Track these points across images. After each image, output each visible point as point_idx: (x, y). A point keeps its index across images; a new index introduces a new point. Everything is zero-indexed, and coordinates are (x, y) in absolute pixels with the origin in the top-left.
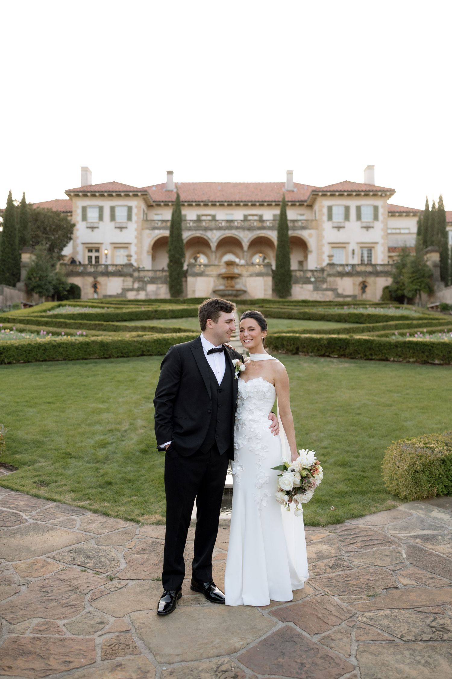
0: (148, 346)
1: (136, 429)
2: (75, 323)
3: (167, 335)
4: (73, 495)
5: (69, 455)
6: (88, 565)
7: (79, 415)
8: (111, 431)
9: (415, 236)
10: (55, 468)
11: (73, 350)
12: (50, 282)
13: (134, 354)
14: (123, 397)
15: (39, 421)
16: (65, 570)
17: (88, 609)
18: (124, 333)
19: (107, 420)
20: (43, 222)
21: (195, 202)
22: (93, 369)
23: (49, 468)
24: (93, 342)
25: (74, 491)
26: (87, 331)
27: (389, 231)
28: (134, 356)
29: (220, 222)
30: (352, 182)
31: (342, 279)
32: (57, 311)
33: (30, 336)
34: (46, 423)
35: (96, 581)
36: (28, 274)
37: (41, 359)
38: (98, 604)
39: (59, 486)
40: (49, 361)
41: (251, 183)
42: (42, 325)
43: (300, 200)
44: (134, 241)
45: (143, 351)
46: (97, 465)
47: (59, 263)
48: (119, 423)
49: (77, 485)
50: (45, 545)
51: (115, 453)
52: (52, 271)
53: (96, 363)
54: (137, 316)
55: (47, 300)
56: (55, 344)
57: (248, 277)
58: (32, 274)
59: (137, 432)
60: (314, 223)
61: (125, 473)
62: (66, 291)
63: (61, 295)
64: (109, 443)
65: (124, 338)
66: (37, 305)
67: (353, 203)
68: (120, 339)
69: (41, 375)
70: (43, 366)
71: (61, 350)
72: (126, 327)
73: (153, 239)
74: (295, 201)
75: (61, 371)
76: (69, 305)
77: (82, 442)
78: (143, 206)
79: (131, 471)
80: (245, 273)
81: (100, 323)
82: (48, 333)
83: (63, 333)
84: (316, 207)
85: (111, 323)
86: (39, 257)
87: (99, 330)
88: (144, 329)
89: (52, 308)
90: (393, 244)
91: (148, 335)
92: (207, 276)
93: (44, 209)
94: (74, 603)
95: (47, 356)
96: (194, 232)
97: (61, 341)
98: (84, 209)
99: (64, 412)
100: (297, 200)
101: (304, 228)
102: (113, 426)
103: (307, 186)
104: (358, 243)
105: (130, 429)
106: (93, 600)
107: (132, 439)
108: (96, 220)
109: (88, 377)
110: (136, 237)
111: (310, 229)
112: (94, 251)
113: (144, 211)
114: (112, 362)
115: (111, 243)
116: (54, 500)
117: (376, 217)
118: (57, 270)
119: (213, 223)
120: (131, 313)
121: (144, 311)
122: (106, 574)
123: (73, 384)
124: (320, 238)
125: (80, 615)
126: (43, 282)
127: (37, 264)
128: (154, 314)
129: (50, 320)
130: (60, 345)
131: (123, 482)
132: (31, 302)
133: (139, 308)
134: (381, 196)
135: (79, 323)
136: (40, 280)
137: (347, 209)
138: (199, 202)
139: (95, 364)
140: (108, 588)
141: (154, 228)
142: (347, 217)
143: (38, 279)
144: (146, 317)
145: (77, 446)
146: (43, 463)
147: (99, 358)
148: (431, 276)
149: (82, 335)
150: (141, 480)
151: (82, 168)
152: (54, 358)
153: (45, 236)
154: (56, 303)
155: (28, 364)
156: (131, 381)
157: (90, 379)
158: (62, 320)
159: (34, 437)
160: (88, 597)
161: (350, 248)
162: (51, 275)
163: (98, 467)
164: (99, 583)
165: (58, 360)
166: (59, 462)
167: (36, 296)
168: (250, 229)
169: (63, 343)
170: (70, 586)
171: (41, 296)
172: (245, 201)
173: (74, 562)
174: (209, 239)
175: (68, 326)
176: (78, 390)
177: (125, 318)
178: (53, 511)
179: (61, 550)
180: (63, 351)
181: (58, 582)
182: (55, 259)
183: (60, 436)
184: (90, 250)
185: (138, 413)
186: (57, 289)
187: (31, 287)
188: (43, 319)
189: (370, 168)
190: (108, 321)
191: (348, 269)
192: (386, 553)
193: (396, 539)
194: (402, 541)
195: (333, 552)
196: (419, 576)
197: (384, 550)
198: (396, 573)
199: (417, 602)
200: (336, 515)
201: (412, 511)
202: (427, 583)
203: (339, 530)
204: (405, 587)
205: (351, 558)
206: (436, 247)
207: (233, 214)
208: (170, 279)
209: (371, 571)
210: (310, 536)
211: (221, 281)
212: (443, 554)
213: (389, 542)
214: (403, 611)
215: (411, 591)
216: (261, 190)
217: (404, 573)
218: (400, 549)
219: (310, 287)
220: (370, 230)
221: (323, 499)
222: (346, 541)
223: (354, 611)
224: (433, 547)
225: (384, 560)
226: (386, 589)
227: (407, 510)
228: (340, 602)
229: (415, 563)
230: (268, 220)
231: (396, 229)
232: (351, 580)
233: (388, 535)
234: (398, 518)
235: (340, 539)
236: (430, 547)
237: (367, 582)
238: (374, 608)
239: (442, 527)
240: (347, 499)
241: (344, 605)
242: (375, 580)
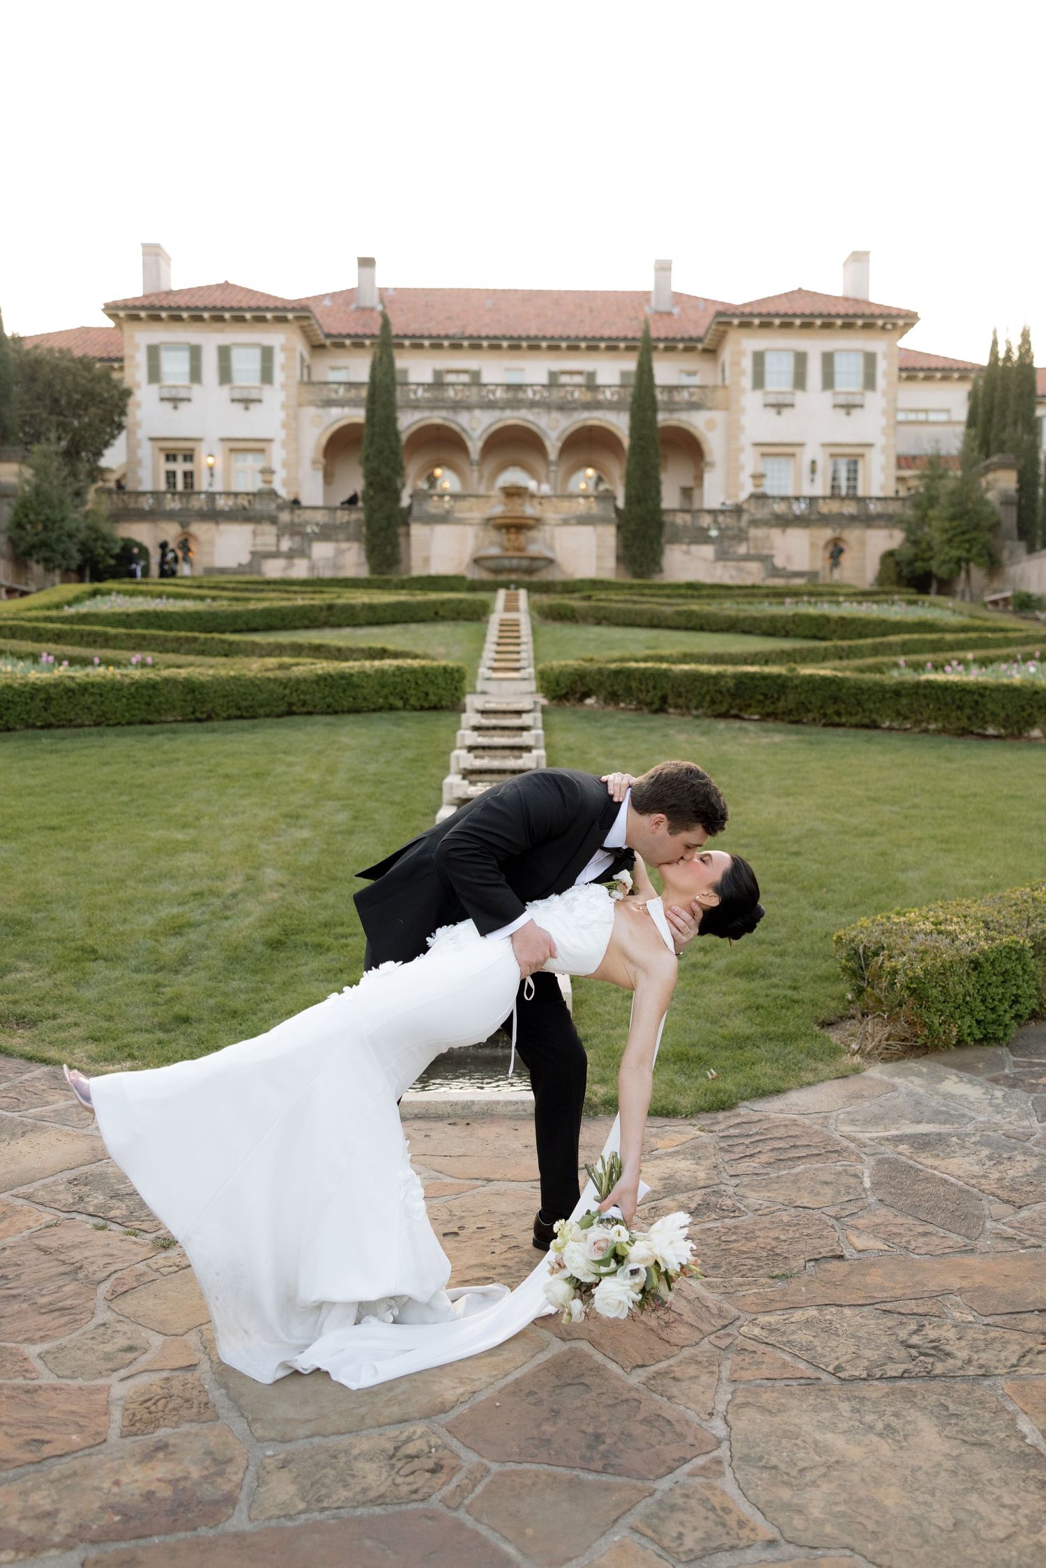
0: (303, 692)
1: (260, 891)
2: (129, 636)
3: (351, 664)
4: (92, 1048)
5: (92, 954)
6: (112, 1214)
7: (123, 857)
8: (198, 895)
9: (961, 429)
10: (55, 985)
11: (118, 700)
12: (70, 536)
13: (268, 710)
14: (234, 814)
15: (24, 872)
16: (56, 1225)
17: (103, 1315)
18: (246, 660)
19: (190, 870)
20: (50, 384)
21: (430, 337)
22: (166, 747)
23: (41, 983)
24: (166, 681)
25: (96, 1039)
26: (156, 654)
27: (901, 417)
28: (268, 716)
29: (491, 388)
30: (815, 294)
31: (784, 531)
32: (87, 607)
33: (14, 666)
34: (39, 875)
35: (128, 1251)
36: (16, 514)
37: (39, 724)
38: (128, 1305)
39: (60, 1027)
40: (59, 727)
41: (567, 292)
42: (49, 640)
43: (686, 336)
44: (278, 433)
45: (290, 704)
46: (159, 977)
47: (93, 488)
48: (221, 877)
49: (106, 1025)
50: (13, 1167)
51: (203, 947)
52: (76, 507)
53: (174, 732)
54: (283, 620)
55: (66, 580)
56: (73, 685)
57: (557, 525)
58: (26, 516)
59: (263, 898)
60: (720, 394)
61: (225, 994)
62: (112, 557)
63: (101, 566)
64: (191, 925)
65: (244, 672)
66: (39, 590)
67: (814, 346)
68: (232, 673)
69: (37, 762)
70: (44, 740)
71: (88, 700)
72: (254, 644)
73: (326, 429)
74: (674, 339)
75: (85, 752)
76: (119, 592)
77: (125, 920)
78: (300, 346)
79: (241, 991)
80: (550, 516)
81: (189, 634)
82: (59, 660)
83: (97, 660)
84: (726, 354)
85: (216, 636)
86: (40, 471)
87: (187, 653)
88: (297, 650)
89: (77, 600)
90: (908, 449)
91: (304, 665)
92: (459, 522)
93: (51, 350)
94: (68, 1303)
95: (53, 715)
96: (426, 414)
97: (87, 680)
98: (153, 353)
99: (86, 849)
100: (678, 336)
101: (695, 406)
102: (204, 885)
103: (706, 300)
104: (824, 445)
105: (243, 890)
106: (116, 1295)
107: (248, 915)
108: (184, 380)
109: (153, 766)
110: (285, 425)
111: (710, 409)
112: (180, 458)
113: (302, 359)
114: (213, 731)
115: (222, 440)
116: (45, 1061)
117: (869, 382)
118: (89, 506)
119: (474, 390)
120: (268, 612)
121: (302, 607)
122: (154, 1235)
123: (114, 782)
124: (733, 431)
125: (81, 1331)
126: (54, 535)
127: (37, 491)
128: (324, 613)
129: (66, 627)
130: (85, 688)
131: (218, 1017)
132: (27, 584)
133: (289, 599)
134: (884, 328)
135: (137, 636)
136: (45, 528)
137: (801, 359)
138: (438, 337)
139: (172, 736)
140: (154, 1267)
141: (329, 403)
142: (800, 381)
143: (40, 527)
144: (306, 622)
145: (112, 931)
146: (26, 972)
147: (182, 721)
148: (995, 527)
149: (143, 665)
150: (261, 1011)
151: (145, 246)
152: (71, 721)
153: (54, 418)
154: (87, 587)
155: (7, 734)
156: (257, 775)
157: (157, 769)
158: (96, 628)
159: (7, 910)
160: (104, 1289)
161: (806, 456)
162: (75, 517)
163: (161, 981)
164: (136, 1255)
165: (81, 726)
166: (65, 968)
167: (37, 569)
168: (564, 407)
169: (93, 685)
170: (64, 1263)
171: (48, 570)
172: (552, 338)
173: (80, 1207)
174: (464, 430)
175: (111, 643)
176: (125, 798)
177: (253, 625)
178: (40, 1086)
179: (52, 1179)
180: (93, 703)
181: (35, 1254)
182: (82, 477)
183: (73, 908)
184: (171, 457)
185: (267, 851)
186: (91, 551)
187: (23, 547)
188: (50, 626)
189: (859, 258)
190: (211, 632)
191: (800, 508)
192: (824, 1179)
193: (852, 1145)
194: (867, 1150)
195: (702, 1175)
196: (895, 1230)
197: (821, 1169)
198: (843, 1224)
199: (883, 1289)
200: (719, 1091)
201: (897, 1080)
202: (913, 1244)
203: (722, 1126)
204: (861, 1255)
205: (741, 1191)
206: (1010, 457)
207: (522, 370)
208: (368, 528)
209: (786, 1219)
210: (653, 1140)
211: (493, 535)
212: (959, 1177)
213: (836, 1151)
214: (847, 1311)
215: (873, 1265)
216: (591, 310)
217: (861, 1223)
218: (859, 1167)
219: (708, 551)
220: (855, 412)
221: (691, 1054)
222: (736, 1149)
223: (734, 1312)
224: (936, 1163)
225: (818, 1194)
226: (816, 1260)
227: (885, 1078)
228: (704, 1293)
229: (888, 1199)
230: (609, 386)
231: (916, 411)
232: (735, 1241)
233: (836, 1136)
234: (862, 1096)
235: (722, 1145)
236: (930, 1162)
237: (774, 1243)
238: (782, 1305)
239: (963, 1116)
240: (749, 1053)
241: (712, 1298)
242: (792, 1241)
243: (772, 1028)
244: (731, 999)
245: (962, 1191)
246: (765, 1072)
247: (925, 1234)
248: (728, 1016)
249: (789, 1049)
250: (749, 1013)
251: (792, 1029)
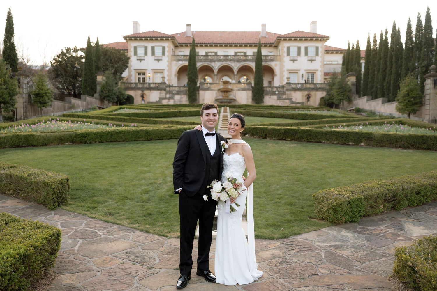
0: (175, 133)
1: (166, 183)
2: (130, 119)
3: (186, 126)
4: (128, 221)
5: (126, 198)
6: (136, 261)
7: (132, 174)
8: (151, 184)
9: (341, 66)
10: (118, 205)
11: (129, 135)
12: (115, 94)
13: (166, 138)
14: (159, 164)
15: (108, 178)
16: (123, 263)
17: (136, 285)
18: (160, 125)
19: (149, 178)
20: (110, 56)
21: (204, 44)
22: (141, 147)
23: (114, 205)
24: (141, 130)
25: (129, 219)
26: (137, 124)
27: (325, 63)
28: (166, 139)
29: (220, 56)
30: (303, 32)
31: (295, 92)
32: (119, 112)
33: (102, 126)
34: (112, 178)
35: (141, 270)
36: (101, 89)
37: (109, 141)
38: (142, 282)
39: (120, 216)
40: (114, 142)
41: (239, 32)
42: (110, 120)
43: (270, 43)
44: (166, 68)
45: (171, 136)
46: (143, 204)
47: (120, 82)
48: (157, 179)
49: (131, 215)
50: (111, 249)
51: (153, 196)
52: (116, 87)
53: (143, 143)
54: (168, 115)
55: (113, 105)
56: (117, 131)
57: (237, 91)
58: (104, 89)
59: (167, 185)
60: (278, 57)
61: (159, 208)
62: (125, 99)
63: (122, 102)
64: (150, 191)
65: (160, 128)
66: (107, 107)
67: (303, 45)
68: (157, 128)
69: (109, 150)
70: (111, 145)
71: (121, 135)
72: (162, 121)
73: (178, 67)
74: (266, 44)
75: (121, 148)
76: (127, 108)
77: (134, 190)
78: (172, 46)
79: (163, 207)
80: (235, 88)
81: (145, 119)
82: (113, 125)
83: (123, 125)
84: (280, 47)
85: (152, 119)
86: (107, 78)
87: (145, 123)
88: (172, 122)
89: (116, 110)
90: (327, 71)
91: (175, 126)
92: (212, 90)
93: (110, 48)
94: (128, 281)
95: (113, 139)
96: (203, 63)
97: (121, 130)
98: (135, 48)
99: (123, 172)
100: (268, 43)
101: (272, 60)
102: (153, 181)
103: (274, 34)
104: (305, 70)
105: (162, 182)
106: (139, 280)
107: (164, 189)
108: (143, 55)
109: (138, 151)
110: (168, 66)
111: (276, 61)
112: (142, 74)
113: (172, 49)
114: (152, 143)
115: (152, 70)
116: (117, 224)
117: (317, 54)
118: (119, 86)
119: (216, 57)
120: (164, 113)
121: (173, 112)
122: (147, 266)
123: (129, 156)
124: (282, 66)
125: (131, 288)
126: (110, 94)
127: (107, 83)
128: (178, 113)
129: (115, 117)
130: (121, 132)
131: (158, 214)
132: (103, 106)
133: (169, 110)
134: (320, 40)
135: (132, 119)
136: (108, 92)
137: (299, 48)
138: (207, 44)
139: (142, 144)
140: (148, 273)
141: (179, 60)
142: (299, 54)
143: (107, 92)
144: (174, 115)
145: (131, 192)
146: (110, 202)
147: (145, 140)
148: (350, 91)
149: (134, 126)
150: (169, 212)
151: (134, 22)
152: (117, 140)
153: (111, 64)
154: (118, 107)
155: (102, 143)
156: (164, 154)
157: (139, 152)
158: (122, 117)
159: (105, 187)
160: (136, 279)
161: (300, 73)
162: (116, 89)
163: (144, 204)
164: (143, 271)
165: (120, 141)
166: (120, 201)
167: (106, 102)
168: (238, 61)
169: (123, 131)
170: (126, 272)
171: (109, 102)
172: (235, 44)
173: (129, 259)
174: (213, 67)
175: (126, 121)
176: (132, 160)
177: (161, 116)
178: (116, 230)
179: (121, 252)
180: (123, 136)
181: (119, 270)
182: (117, 79)
183: (121, 187)
184: (139, 74)
185: (168, 173)
186: (119, 98)
187: (103, 97)
188: (110, 116)
189: (314, 23)
190: (150, 118)
191: (299, 86)
192: (312, 255)
193: (319, 247)
194: (322, 249)
195: (281, 254)
196: (331, 268)
197: (312, 253)
198: (317, 266)
199: (329, 282)
200: (284, 234)
201: (329, 231)
202: (336, 272)
203: (286, 242)
204: (323, 274)
205: (291, 258)
206: (354, 73)
207: (228, 52)
208: (189, 92)
209: (303, 265)
210: (268, 245)
211: (221, 93)
212: (346, 256)
213: (315, 249)
214: (320, 288)
215: (326, 277)
216: (245, 36)
217: (322, 266)
218: (321, 253)
219: (275, 97)
220: (313, 62)
221: (277, 224)
222: (289, 248)
223: (291, 287)
224: (341, 252)
225: (311, 259)
226: (311, 275)
227: (327, 231)
228: (283, 282)
229: (329, 261)
230: (250, 56)
231: (329, 61)
232: (291, 270)
233: (315, 245)
234: (321, 235)
235: (286, 247)
236: (339, 252)
237: (300, 271)
238: (303, 286)
239: (347, 240)
240: (291, 224)
241: (286, 284)
242: (305, 270)
243: (297, 218)
244: (286, 211)
245: (347, 259)
246: (296, 229)
247: (339, 269)
248: (286, 215)
249: (302, 223)
250: (291, 214)
251: (302, 218)
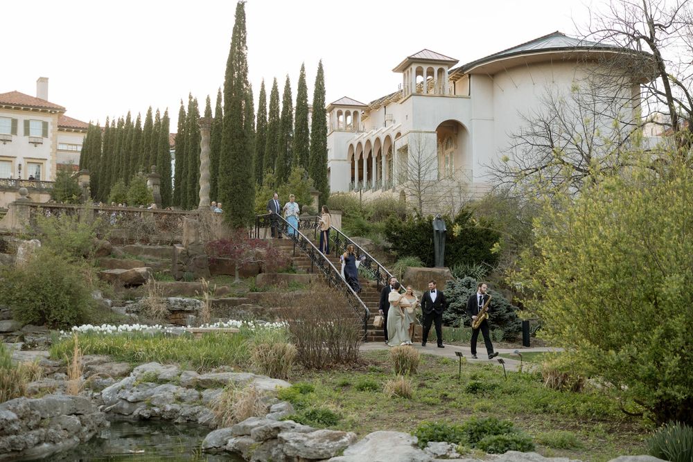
30: (22, 94)
67: (20, 117)
90: (61, 162)
104: (25, 158)
117: (45, 134)
134: (50, 113)
137: (14, 122)
142: (14, 131)
161: (17, 162)
189: (44, 80)
191: (11, 184)
220: (39, 145)
